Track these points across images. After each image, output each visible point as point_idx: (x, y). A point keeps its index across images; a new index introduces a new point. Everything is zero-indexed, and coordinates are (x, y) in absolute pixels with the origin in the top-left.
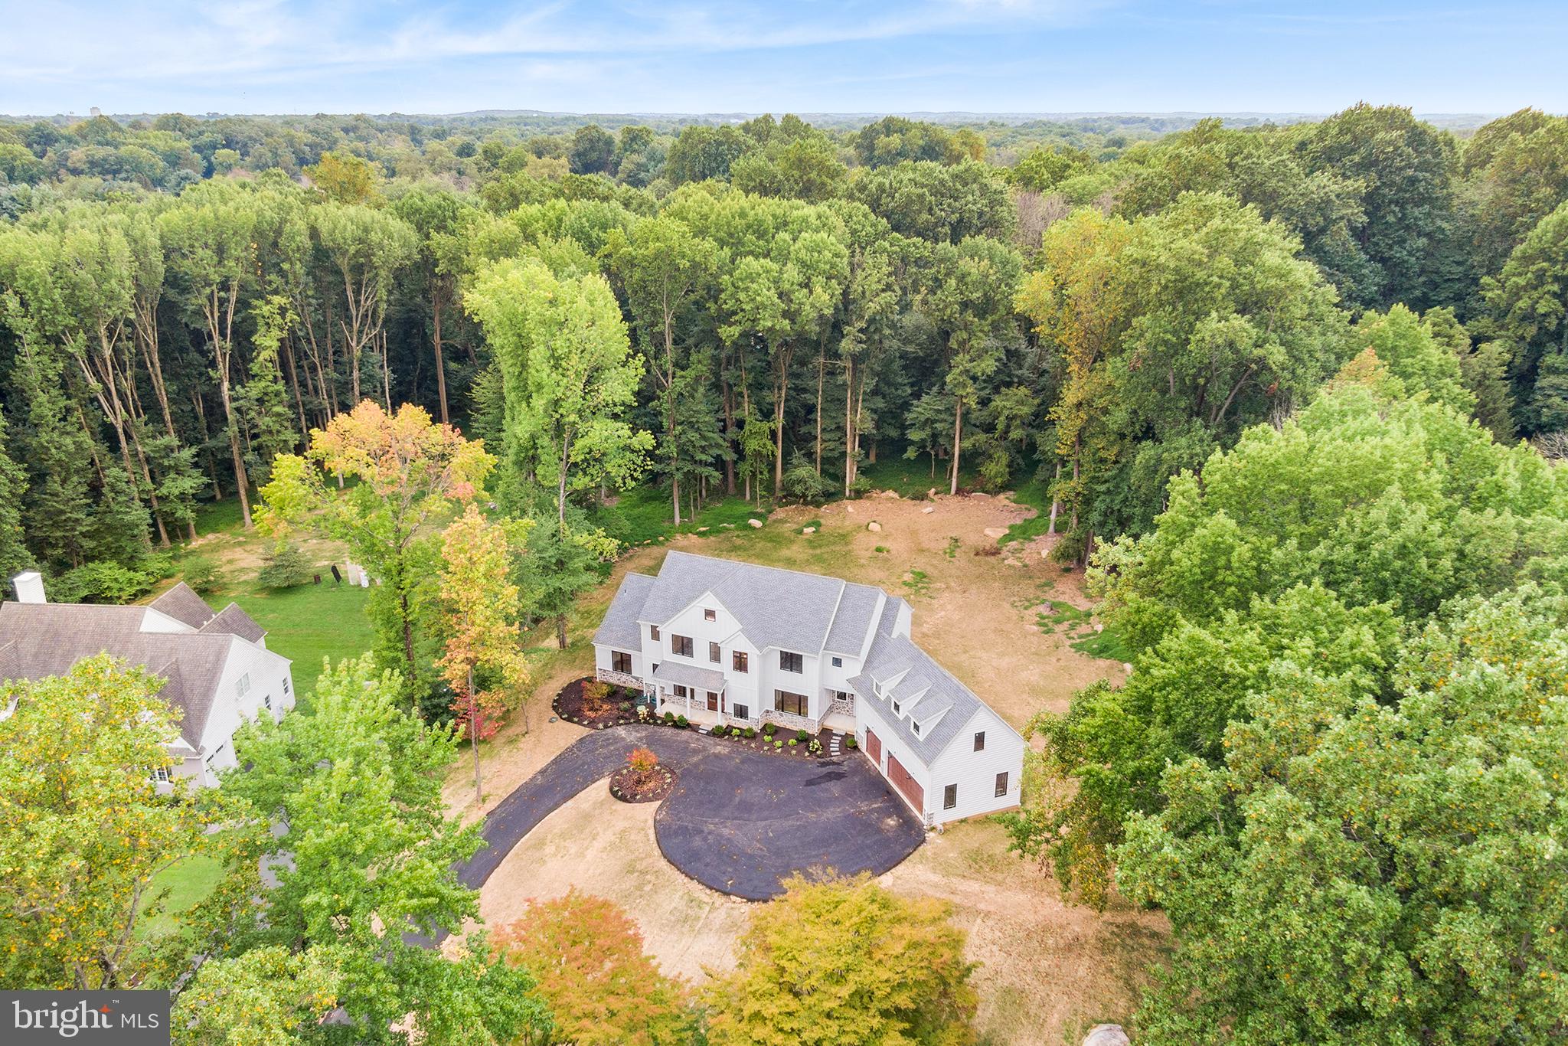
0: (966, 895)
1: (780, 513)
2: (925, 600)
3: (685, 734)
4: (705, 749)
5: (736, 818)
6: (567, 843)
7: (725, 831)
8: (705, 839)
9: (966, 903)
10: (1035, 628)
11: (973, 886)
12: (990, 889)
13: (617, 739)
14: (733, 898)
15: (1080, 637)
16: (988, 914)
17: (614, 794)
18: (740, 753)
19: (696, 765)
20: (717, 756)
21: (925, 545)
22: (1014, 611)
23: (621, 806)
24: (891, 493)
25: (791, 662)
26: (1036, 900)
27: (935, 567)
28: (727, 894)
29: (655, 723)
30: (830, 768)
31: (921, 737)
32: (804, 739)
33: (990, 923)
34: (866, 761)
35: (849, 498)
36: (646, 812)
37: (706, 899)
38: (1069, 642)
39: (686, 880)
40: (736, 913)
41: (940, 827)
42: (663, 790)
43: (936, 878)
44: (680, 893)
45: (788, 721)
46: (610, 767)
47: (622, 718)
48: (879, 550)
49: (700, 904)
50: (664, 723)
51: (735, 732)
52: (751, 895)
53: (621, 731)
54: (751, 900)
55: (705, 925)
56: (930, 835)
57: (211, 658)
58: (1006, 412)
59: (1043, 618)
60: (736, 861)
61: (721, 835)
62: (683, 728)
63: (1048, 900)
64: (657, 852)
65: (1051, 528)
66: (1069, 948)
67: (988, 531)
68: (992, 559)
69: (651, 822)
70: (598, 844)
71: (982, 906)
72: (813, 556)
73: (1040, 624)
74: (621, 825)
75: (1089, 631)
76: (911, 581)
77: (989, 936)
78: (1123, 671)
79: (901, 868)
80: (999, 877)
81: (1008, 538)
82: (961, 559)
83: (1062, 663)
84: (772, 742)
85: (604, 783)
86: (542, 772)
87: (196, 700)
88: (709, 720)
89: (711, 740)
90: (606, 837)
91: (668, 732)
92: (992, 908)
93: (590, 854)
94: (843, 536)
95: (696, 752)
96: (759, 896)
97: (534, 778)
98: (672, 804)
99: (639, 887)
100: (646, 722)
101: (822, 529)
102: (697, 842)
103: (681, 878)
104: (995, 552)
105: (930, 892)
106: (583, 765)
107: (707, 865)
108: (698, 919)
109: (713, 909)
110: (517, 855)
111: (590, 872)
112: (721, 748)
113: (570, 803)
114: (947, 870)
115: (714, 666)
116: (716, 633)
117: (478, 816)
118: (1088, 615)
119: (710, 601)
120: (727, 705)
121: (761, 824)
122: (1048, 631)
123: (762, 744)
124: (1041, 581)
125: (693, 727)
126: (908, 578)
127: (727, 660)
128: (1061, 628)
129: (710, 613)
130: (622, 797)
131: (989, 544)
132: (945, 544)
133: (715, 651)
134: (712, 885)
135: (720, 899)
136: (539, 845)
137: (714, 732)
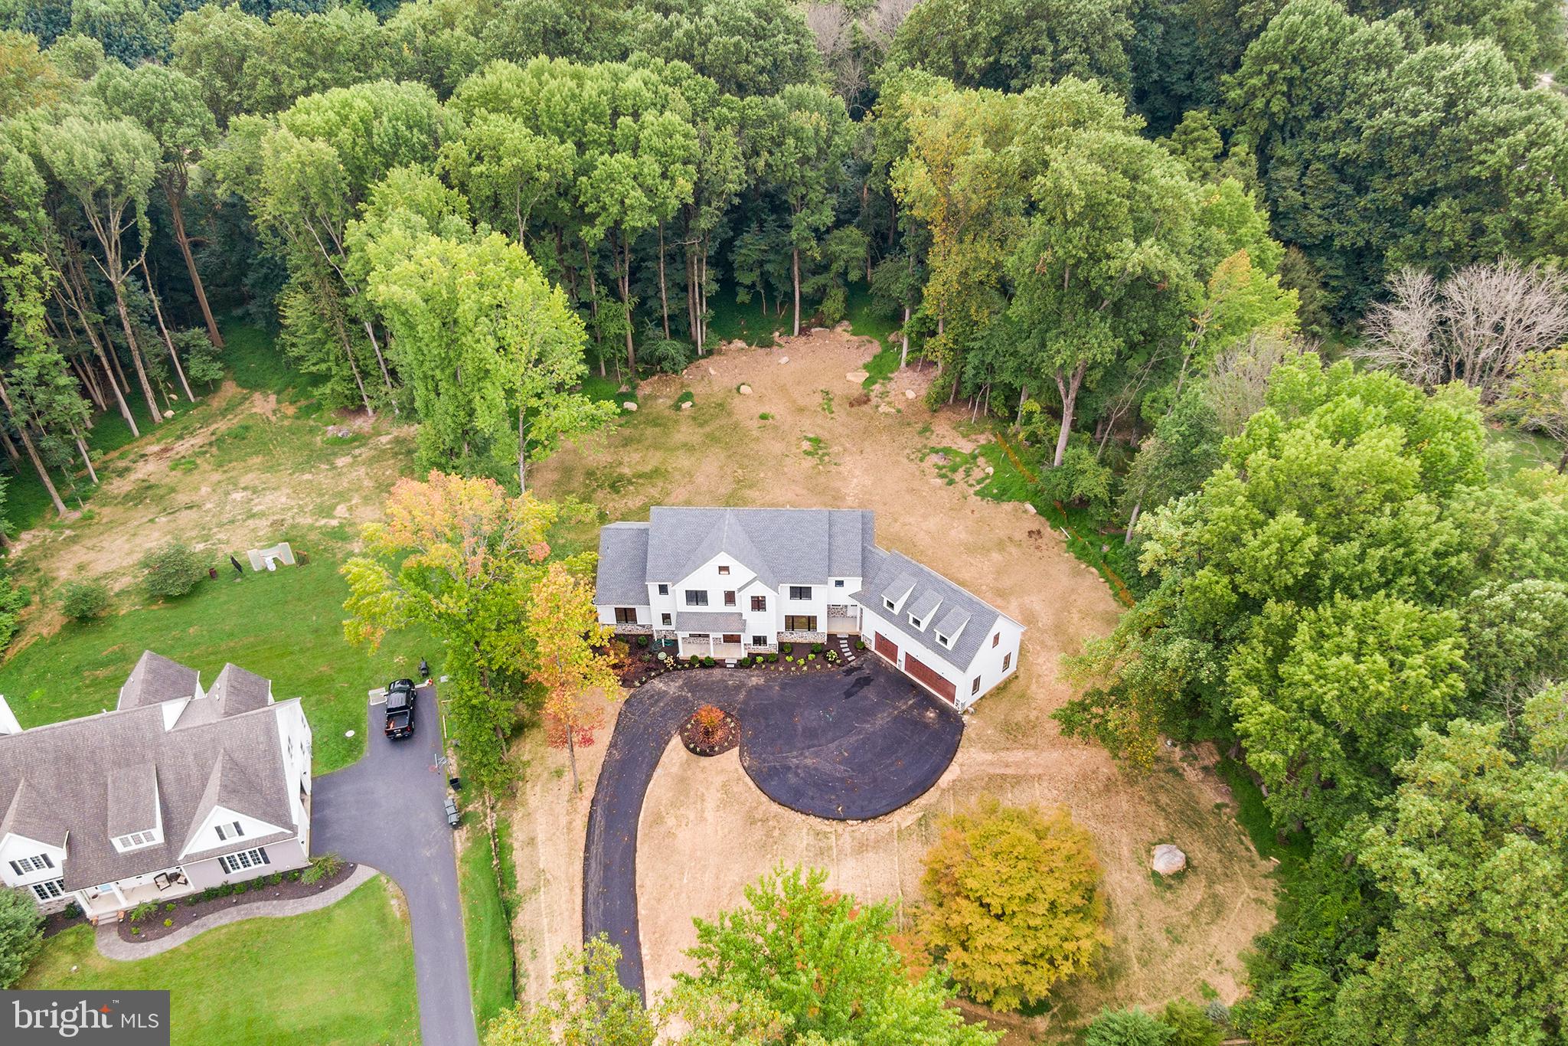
0: (1017, 764)
1: (645, 388)
2: (833, 469)
3: (717, 673)
4: (742, 685)
5: (809, 747)
6: (682, 811)
7: (809, 762)
8: (797, 775)
9: (1021, 772)
10: (939, 481)
11: (1017, 755)
12: (1030, 753)
13: (662, 695)
14: (850, 822)
15: (979, 483)
16: (1040, 777)
17: (693, 751)
18: (775, 680)
19: (745, 702)
20: (757, 688)
21: (801, 402)
22: (913, 466)
23: (705, 761)
24: (739, 344)
25: (801, 593)
26: (1067, 753)
27: (822, 427)
28: (843, 820)
29: (684, 668)
30: (855, 675)
31: (950, 646)
32: (820, 651)
33: (1045, 784)
34: (879, 659)
35: (703, 357)
36: (731, 760)
37: (828, 830)
38: (972, 491)
39: (804, 817)
40: (858, 834)
41: (971, 710)
42: (734, 736)
43: (989, 757)
44: (805, 830)
45: (801, 636)
46: (672, 727)
47: (651, 669)
48: (764, 417)
49: (826, 835)
50: (692, 666)
51: (760, 659)
52: (863, 816)
53: (658, 684)
54: (864, 820)
55: (840, 851)
56: (966, 718)
57: (261, 739)
58: (845, 256)
59: (940, 468)
60: (833, 787)
61: (806, 767)
62: (712, 667)
63: (1075, 751)
64: (764, 798)
65: (903, 364)
66: (1107, 789)
67: (850, 376)
68: (865, 408)
69: (741, 771)
70: (710, 804)
71: (1032, 771)
72: (707, 436)
73: (942, 476)
74: (719, 780)
75: (983, 475)
76: (811, 449)
77: (1049, 796)
78: (1026, 511)
79: (959, 755)
80: (1032, 741)
81: (870, 382)
82: (841, 413)
83: (977, 514)
84: (795, 661)
85: (676, 742)
86: (613, 745)
87: (266, 784)
88: (733, 654)
89: (742, 674)
90: (713, 797)
91: (700, 674)
92: (1040, 771)
93: (709, 815)
94: (721, 406)
95: (738, 688)
96: (869, 814)
97: (609, 754)
98: (748, 748)
99: (769, 835)
100: (675, 669)
101: (695, 399)
102: (792, 779)
103: (799, 817)
104: (865, 400)
105: (991, 771)
106: (646, 728)
107: (813, 798)
108: (830, 848)
109: (838, 836)
110: (645, 835)
111: (720, 833)
112: (755, 679)
113: (659, 772)
114: (989, 746)
115: (730, 609)
116: (730, 583)
117: (585, 806)
118: (975, 457)
119: (723, 559)
120: (747, 638)
121: (832, 746)
122: (951, 482)
123: (788, 666)
124: (919, 426)
125: (720, 664)
126: (806, 445)
127: (743, 603)
128: (959, 476)
129: (723, 569)
130: (703, 754)
131: (857, 392)
132: (818, 398)
133: (730, 597)
134: (827, 815)
135: (839, 827)
136: (658, 819)
137: (741, 665)
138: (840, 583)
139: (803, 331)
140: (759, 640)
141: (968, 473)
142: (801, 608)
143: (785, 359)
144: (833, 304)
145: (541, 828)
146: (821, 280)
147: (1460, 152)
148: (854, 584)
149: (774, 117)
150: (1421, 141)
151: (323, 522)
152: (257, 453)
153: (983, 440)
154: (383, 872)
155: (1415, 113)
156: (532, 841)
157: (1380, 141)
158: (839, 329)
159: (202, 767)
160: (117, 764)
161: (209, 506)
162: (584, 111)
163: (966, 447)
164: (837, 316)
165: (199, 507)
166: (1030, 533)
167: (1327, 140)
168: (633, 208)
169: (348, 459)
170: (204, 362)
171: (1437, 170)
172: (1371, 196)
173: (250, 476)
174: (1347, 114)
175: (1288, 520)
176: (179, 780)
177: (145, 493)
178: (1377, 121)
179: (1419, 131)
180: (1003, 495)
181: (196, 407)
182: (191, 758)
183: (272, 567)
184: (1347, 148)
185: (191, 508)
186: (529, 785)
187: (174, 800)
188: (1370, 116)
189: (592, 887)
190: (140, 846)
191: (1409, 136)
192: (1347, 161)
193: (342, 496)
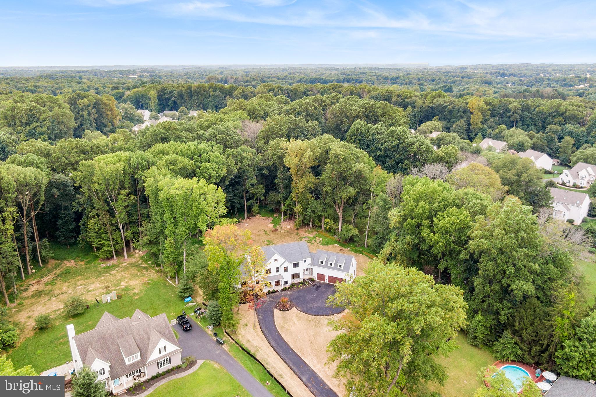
3: (277, 293)
5: (314, 303)
6: (288, 324)
7: (316, 305)
10: (309, 244)
13: (265, 301)
14: (335, 315)
15: (320, 242)
17: (282, 311)
18: (294, 292)
19: (290, 298)
21: (258, 233)
22: (299, 242)
23: (287, 312)
25: (296, 265)
27: (268, 238)
28: (333, 315)
29: (267, 295)
30: (316, 286)
31: (342, 268)
32: (303, 283)
34: (319, 282)
36: (294, 310)
37: (331, 317)
38: (319, 244)
40: (338, 317)
42: (292, 305)
44: (324, 319)
45: (297, 281)
46: (273, 307)
50: (269, 294)
51: (288, 288)
52: (337, 313)
59: (307, 241)
60: (326, 309)
61: (316, 307)
62: (275, 292)
64: (309, 315)
65: (283, 221)
67: (268, 226)
68: (277, 232)
69: (299, 311)
74: (294, 315)
76: (268, 243)
78: (336, 246)
81: (275, 226)
82: (271, 234)
83: (324, 249)
84: (297, 286)
85: (276, 310)
88: (279, 288)
89: (284, 292)
90: (295, 319)
91: (272, 295)
93: (296, 322)
96: (339, 312)
98: (297, 306)
99: (315, 322)
100: (265, 295)
102: (314, 310)
103: (321, 317)
104: (276, 230)
107: (321, 312)
109: (334, 318)
111: (302, 325)
112: (289, 293)
113: (275, 318)
115: (278, 273)
116: (277, 264)
117: (259, 330)
118: (315, 237)
119: (276, 256)
120: (282, 283)
121: (320, 301)
122: (312, 244)
123: (296, 288)
124: (295, 233)
125: (277, 291)
126: (266, 242)
127: (282, 270)
128: (313, 242)
129: (276, 260)
130: (285, 311)
131: (273, 229)
132: (262, 232)
133: (277, 270)
134: (328, 315)
135: (333, 316)
136: (282, 327)
137: (283, 290)
138: (305, 261)
139: (248, 218)
140: (286, 283)
141: (315, 241)
142: (296, 271)
143: (246, 225)
144: (255, 209)
145: (249, 337)
146: (252, 201)
147: (406, 150)
148: (309, 261)
149: (239, 154)
150: (396, 149)
151: (119, 287)
152: (78, 276)
153: (314, 233)
154: (207, 359)
155: (392, 143)
156: (249, 341)
157: (386, 150)
158: (257, 216)
159: (147, 334)
160: (119, 337)
161: (69, 292)
162: (192, 153)
163: (312, 236)
164: (257, 212)
165: (66, 293)
166: (340, 250)
167: (372, 152)
168: (213, 176)
169: (115, 271)
170: (47, 251)
171: (401, 154)
172: (387, 164)
173: (80, 282)
174: (377, 145)
175: (422, 203)
176: (140, 339)
177: (39, 294)
178: (384, 146)
179: (395, 146)
180: (327, 244)
181: (43, 268)
182: (142, 332)
183: (109, 301)
184: (379, 153)
185: (63, 294)
186: (238, 330)
187: (140, 345)
188: (382, 145)
189: (274, 345)
190: (134, 361)
191: (393, 147)
192: (379, 156)
193: (121, 280)
